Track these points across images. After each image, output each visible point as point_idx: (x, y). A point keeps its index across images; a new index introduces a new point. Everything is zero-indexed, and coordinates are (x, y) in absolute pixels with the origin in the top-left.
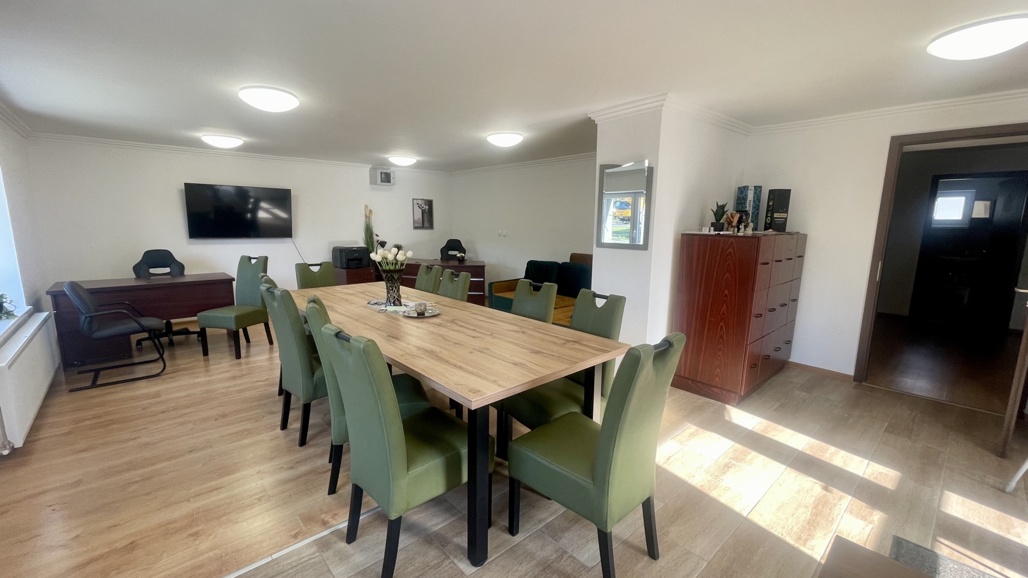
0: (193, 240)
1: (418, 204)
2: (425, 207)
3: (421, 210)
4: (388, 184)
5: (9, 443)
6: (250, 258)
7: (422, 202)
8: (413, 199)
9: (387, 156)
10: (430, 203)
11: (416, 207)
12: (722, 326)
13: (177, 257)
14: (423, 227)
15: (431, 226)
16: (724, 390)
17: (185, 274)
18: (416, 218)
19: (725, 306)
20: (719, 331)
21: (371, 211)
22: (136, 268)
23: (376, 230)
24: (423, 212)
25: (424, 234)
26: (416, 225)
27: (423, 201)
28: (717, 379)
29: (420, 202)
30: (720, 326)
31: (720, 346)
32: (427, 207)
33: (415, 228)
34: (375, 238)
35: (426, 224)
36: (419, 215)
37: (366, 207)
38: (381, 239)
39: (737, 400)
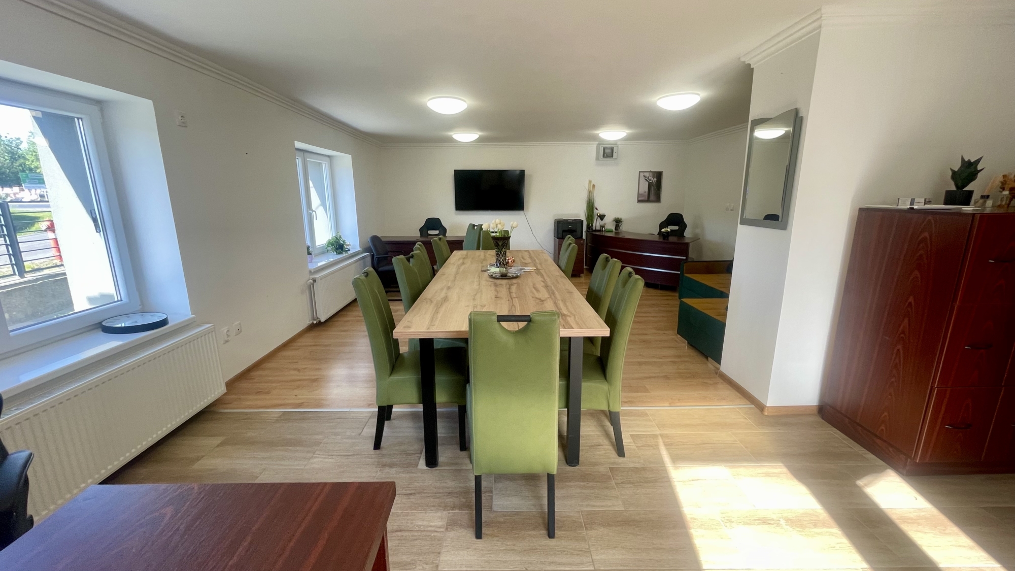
0: (458, 211)
1: (645, 176)
2: (652, 179)
3: (647, 183)
4: (611, 159)
5: (318, 318)
6: (474, 226)
7: (649, 174)
8: (640, 172)
9: (597, 132)
10: (659, 175)
11: (642, 179)
12: (898, 350)
13: (444, 224)
14: (648, 200)
15: (658, 199)
16: (892, 446)
17: (447, 235)
18: (641, 191)
19: (906, 320)
20: (893, 358)
21: (594, 186)
22: (421, 230)
23: (597, 204)
24: (650, 185)
25: (650, 207)
26: (640, 199)
27: (651, 174)
28: (883, 427)
29: (647, 175)
30: (895, 351)
31: (893, 380)
32: (655, 179)
33: (639, 201)
34: (596, 212)
35: (652, 198)
36: (645, 187)
37: (590, 182)
38: (601, 211)
39: (907, 468)
